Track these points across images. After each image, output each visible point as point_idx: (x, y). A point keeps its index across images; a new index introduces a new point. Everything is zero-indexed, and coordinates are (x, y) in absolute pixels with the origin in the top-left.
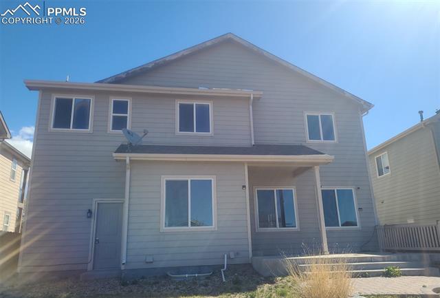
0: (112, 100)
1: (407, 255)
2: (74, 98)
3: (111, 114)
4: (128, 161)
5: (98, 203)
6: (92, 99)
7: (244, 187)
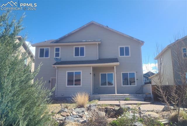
0: (55, 48)
1: (138, 95)
2: (45, 48)
3: (55, 52)
4: (56, 67)
5: (52, 79)
6: (49, 48)
7: (91, 73)
